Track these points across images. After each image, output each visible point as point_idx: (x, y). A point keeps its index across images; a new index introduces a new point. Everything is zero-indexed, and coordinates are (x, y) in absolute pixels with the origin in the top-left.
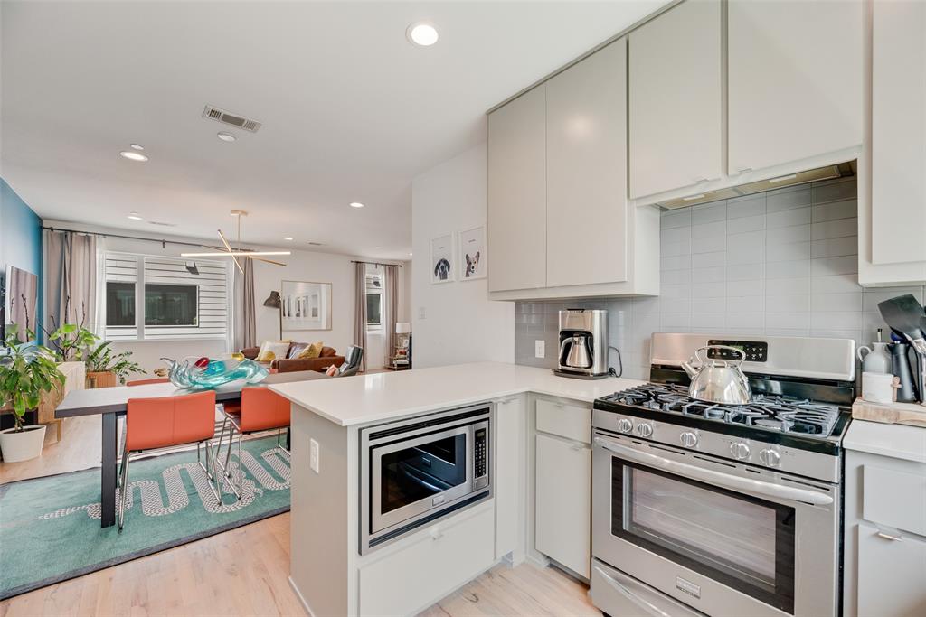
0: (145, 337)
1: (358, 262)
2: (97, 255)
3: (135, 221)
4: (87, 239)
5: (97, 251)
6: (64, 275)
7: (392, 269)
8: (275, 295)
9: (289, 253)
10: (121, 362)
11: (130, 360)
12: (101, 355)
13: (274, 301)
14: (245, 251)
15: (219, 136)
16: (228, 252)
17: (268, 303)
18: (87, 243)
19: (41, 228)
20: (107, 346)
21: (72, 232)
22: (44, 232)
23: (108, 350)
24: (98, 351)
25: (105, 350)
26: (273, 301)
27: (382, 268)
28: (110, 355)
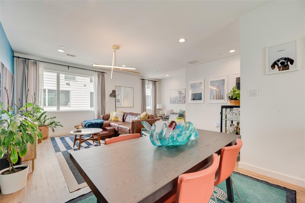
0: (60, 110)
1: (142, 79)
2: (40, 71)
4: (35, 63)
5: (40, 69)
6: (25, 79)
7: (155, 82)
8: (114, 92)
10: (52, 122)
11: (56, 120)
12: (42, 118)
17: (111, 95)
18: (35, 65)
19: (14, 57)
20: (45, 114)
21: (28, 59)
22: (15, 59)
23: (46, 116)
24: (41, 116)
25: (44, 116)
26: (113, 94)
27: (151, 82)
28: (47, 118)
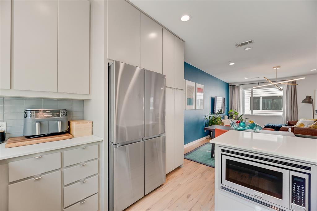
0: (253, 114)
2: (240, 90)
3: (247, 79)
4: (238, 86)
8: (308, 98)
9: (304, 78)
12: (240, 118)
13: (309, 100)
14: (284, 81)
15: (246, 49)
16: (271, 83)
17: (304, 101)
18: (238, 88)
19: (229, 86)
21: (235, 85)
24: (240, 117)
25: (241, 117)
26: (307, 100)
